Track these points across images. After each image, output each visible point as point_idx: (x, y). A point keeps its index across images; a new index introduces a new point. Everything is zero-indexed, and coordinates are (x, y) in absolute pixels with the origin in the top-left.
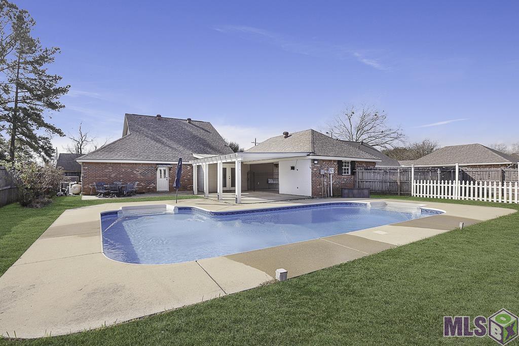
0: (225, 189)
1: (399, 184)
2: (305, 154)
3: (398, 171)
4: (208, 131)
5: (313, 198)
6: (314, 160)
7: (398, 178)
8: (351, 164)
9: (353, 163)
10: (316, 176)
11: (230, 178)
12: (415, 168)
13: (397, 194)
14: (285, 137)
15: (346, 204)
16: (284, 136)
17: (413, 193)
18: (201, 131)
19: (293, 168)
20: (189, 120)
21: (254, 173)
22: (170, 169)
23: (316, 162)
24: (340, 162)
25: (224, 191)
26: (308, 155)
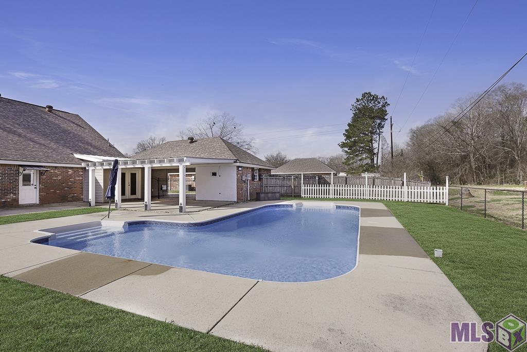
0: (124, 197)
1: (293, 187)
2: (232, 161)
3: (293, 177)
4: (81, 126)
5: (238, 202)
6: (238, 167)
7: (292, 183)
8: (259, 172)
9: (260, 170)
10: (240, 181)
11: (130, 184)
12: (304, 175)
13: (292, 196)
14: (191, 143)
15: (276, 206)
16: (189, 141)
17: (303, 195)
18: (72, 125)
19: (214, 174)
20: (50, 107)
21: (158, 178)
22: (41, 173)
23: (240, 169)
24: (253, 169)
25: (123, 201)
26: (235, 162)
